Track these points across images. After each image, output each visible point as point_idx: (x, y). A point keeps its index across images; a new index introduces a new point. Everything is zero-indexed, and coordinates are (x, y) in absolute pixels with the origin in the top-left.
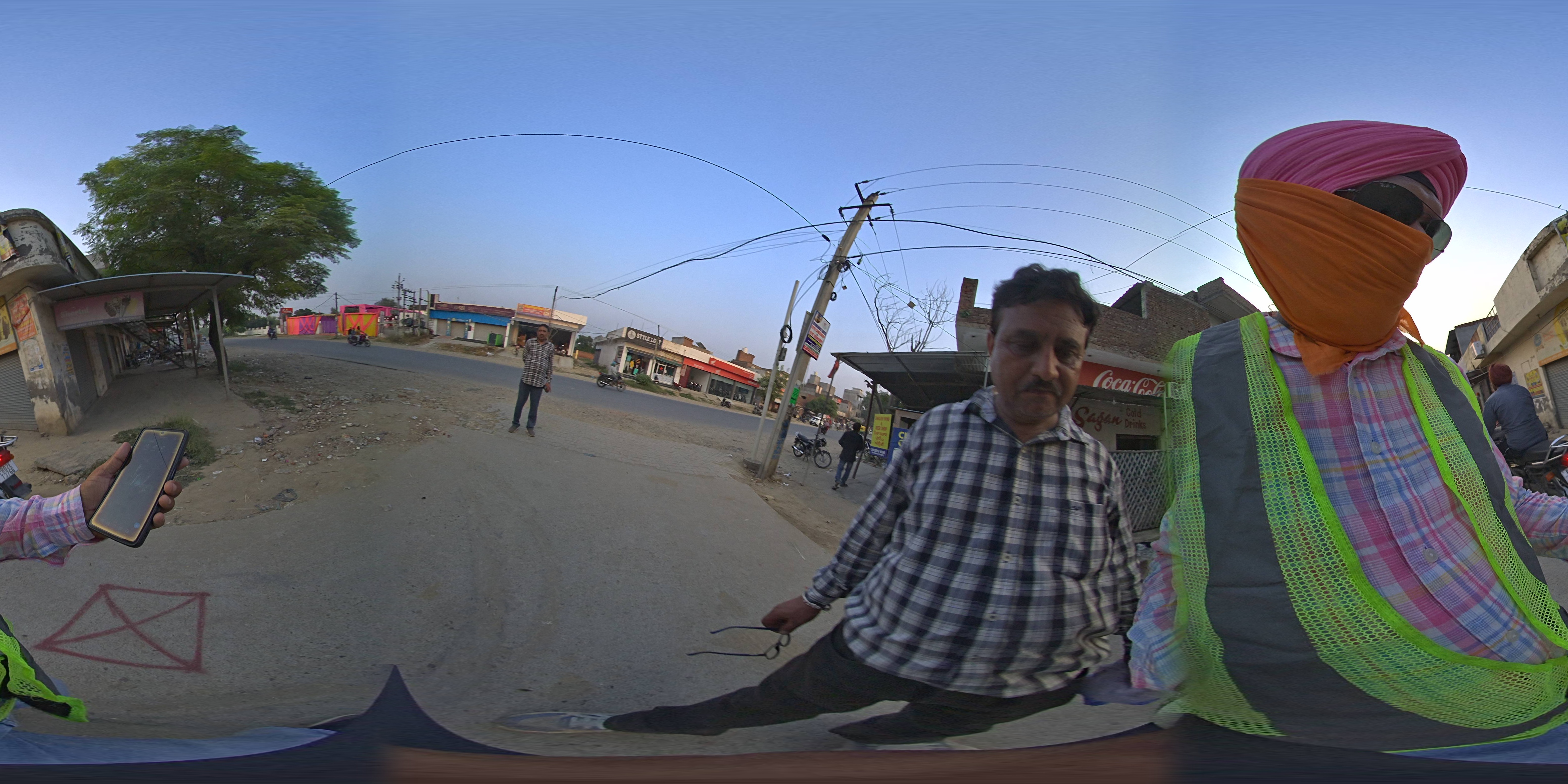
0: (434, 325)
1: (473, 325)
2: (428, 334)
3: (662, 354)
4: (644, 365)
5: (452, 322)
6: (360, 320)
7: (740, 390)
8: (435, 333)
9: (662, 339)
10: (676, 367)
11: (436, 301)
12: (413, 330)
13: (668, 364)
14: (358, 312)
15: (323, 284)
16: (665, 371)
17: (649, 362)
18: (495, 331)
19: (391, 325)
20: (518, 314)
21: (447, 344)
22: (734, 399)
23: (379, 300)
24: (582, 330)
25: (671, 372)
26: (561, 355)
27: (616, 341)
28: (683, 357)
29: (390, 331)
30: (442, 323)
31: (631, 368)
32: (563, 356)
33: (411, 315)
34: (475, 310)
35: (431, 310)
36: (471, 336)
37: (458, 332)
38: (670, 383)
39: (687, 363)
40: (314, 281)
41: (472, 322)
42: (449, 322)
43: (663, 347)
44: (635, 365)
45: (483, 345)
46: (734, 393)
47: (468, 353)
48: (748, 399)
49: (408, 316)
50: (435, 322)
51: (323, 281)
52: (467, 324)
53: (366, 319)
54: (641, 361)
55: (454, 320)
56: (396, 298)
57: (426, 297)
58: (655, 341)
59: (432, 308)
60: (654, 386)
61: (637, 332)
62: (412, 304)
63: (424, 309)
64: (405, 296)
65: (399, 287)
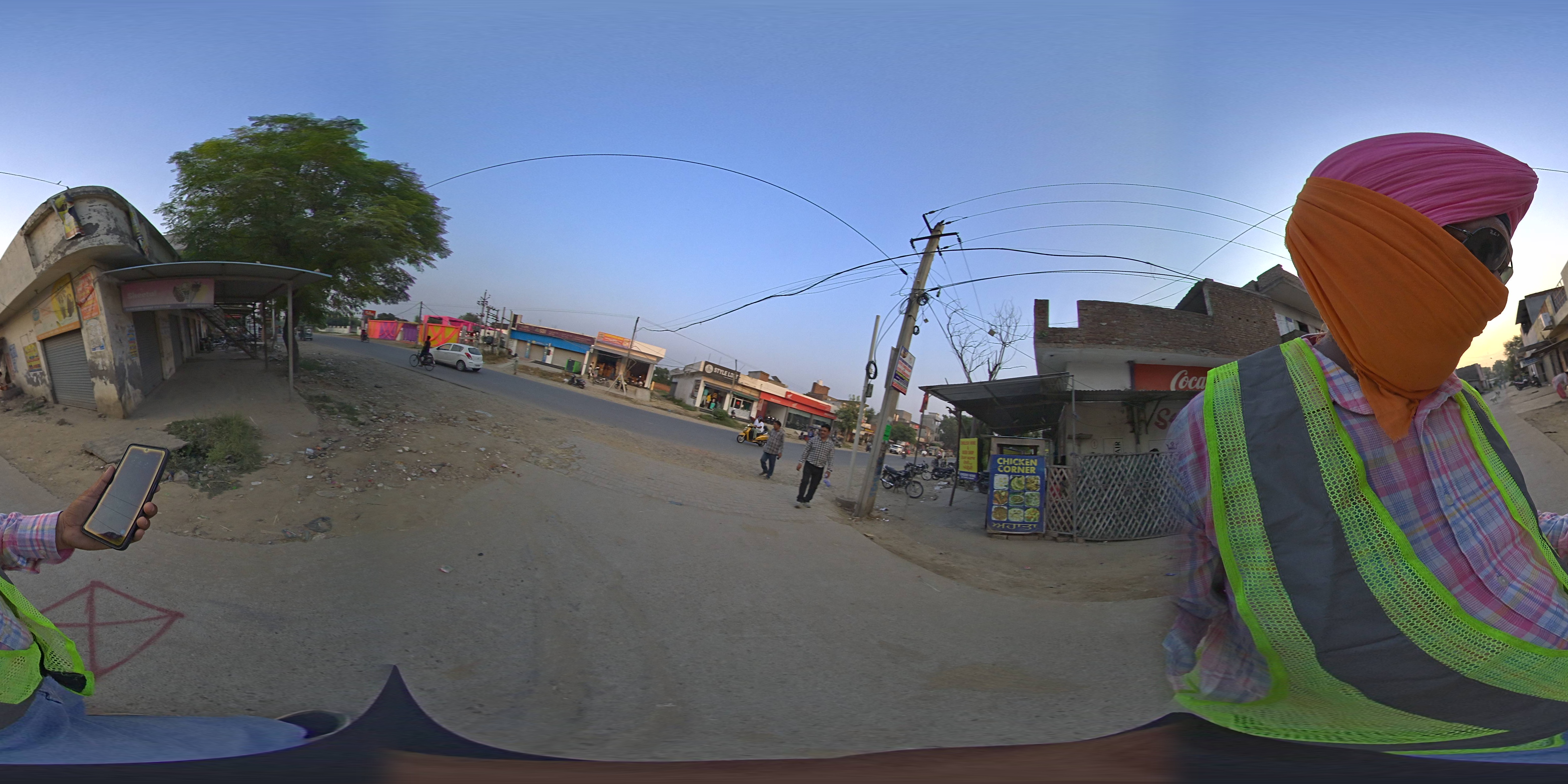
0: (514, 346)
1: (552, 350)
2: (507, 354)
3: (739, 389)
4: (721, 400)
5: (532, 344)
6: (442, 332)
8: (513, 354)
9: (738, 373)
11: (518, 322)
12: (492, 348)
13: (745, 399)
14: (441, 323)
15: (407, 291)
16: (742, 406)
17: (726, 397)
18: (574, 357)
19: (472, 340)
20: (597, 342)
21: (524, 366)
23: (464, 314)
24: (659, 363)
25: (747, 406)
26: (638, 387)
27: (693, 375)
28: (759, 391)
30: (522, 344)
31: (708, 402)
32: (641, 388)
33: (492, 332)
34: (555, 335)
35: (512, 330)
36: (549, 360)
37: (537, 355)
39: (762, 397)
40: (399, 288)
41: (552, 346)
42: (529, 344)
43: (740, 381)
45: (560, 371)
47: (544, 378)
49: (489, 333)
50: (515, 343)
51: (407, 288)
52: (546, 348)
53: (449, 331)
54: (718, 395)
55: (534, 342)
56: (479, 312)
57: (508, 316)
58: (732, 375)
59: (513, 328)
60: (731, 420)
61: (715, 366)
62: (495, 321)
63: (506, 328)
64: (488, 312)
65: (484, 303)
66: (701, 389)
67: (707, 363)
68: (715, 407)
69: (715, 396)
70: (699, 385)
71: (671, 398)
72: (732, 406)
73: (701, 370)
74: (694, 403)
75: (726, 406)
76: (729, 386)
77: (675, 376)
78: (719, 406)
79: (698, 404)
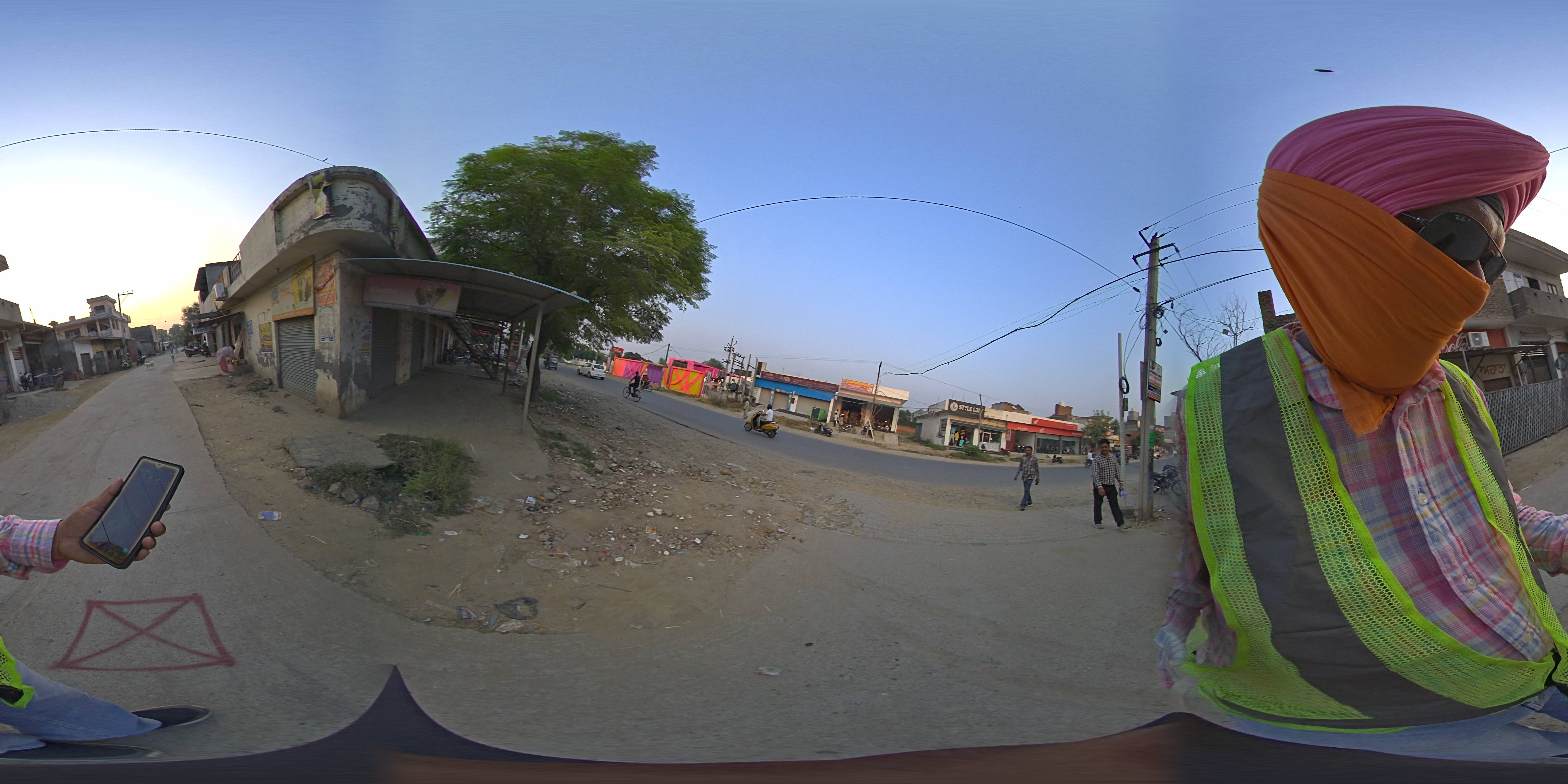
0: (758, 393)
1: (796, 398)
3: (986, 422)
4: (969, 436)
5: (776, 392)
6: (686, 376)
7: (1066, 443)
8: (757, 402)
9: (984, 407)
10: (1001, 433)
11: (763, 369)
12: (737, 396)
13: (992, 431)
14: (687, 367)
16: (991, 439)
17: (973, 433)
18: (820, 402)
19: (716, 387)
20: (841, 389)
22: (1063, 453)
23: (706, 360)
24: (903, 406)
25: (996, 439)
26: (884, 431)
27: (938, 414)
28: (1006, 422)
29: (713, 393)
30: (766, 392)
31: (957, 439)
32: (887, 432)
33: (737, 380)
34: (798, 382)
35: (757, 378)
36: (793, 408)
37: (781, 403)
38: (996, 450)
39: (1011, 428)
41: (795, 394)
42: (772, 392)
43: (986, 415)
44: (960, 436)
45: (805, 419)
46: (1061, 448)
47: (791, 427)
48: (1077, 450)
49: (733, 380)
50: (760, 390)
52: (790, 396)
53: (693, 376)
54: (965, 432)
55: (778, 390)
56: (726, 359)
57: (754, 364)
58: (978, 410)
59: (757, 376)
60: (983, 455)
61: (959, 403)
62: (740, 368)
63: (750, 376)
64: (734, 358)
65: (730, 349)
66: (949, 427)
67: (951, 401)
68: (964, 443)
69: (963, 433)
70: (946, 424)
71: (917, 439)
72: (981, 441)
73: (946, 408)
74: (943, 442)
75: (976, 441)
76: (976, 421)
77: (919, 418)
78: (967, 443)
79: (946, 443)
